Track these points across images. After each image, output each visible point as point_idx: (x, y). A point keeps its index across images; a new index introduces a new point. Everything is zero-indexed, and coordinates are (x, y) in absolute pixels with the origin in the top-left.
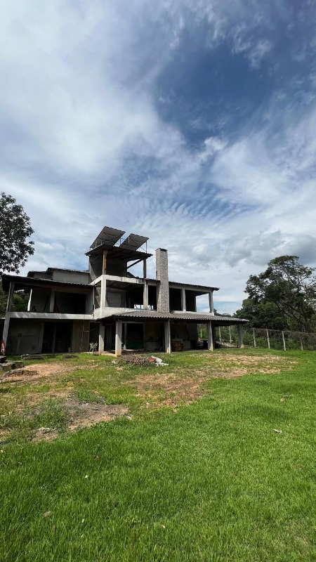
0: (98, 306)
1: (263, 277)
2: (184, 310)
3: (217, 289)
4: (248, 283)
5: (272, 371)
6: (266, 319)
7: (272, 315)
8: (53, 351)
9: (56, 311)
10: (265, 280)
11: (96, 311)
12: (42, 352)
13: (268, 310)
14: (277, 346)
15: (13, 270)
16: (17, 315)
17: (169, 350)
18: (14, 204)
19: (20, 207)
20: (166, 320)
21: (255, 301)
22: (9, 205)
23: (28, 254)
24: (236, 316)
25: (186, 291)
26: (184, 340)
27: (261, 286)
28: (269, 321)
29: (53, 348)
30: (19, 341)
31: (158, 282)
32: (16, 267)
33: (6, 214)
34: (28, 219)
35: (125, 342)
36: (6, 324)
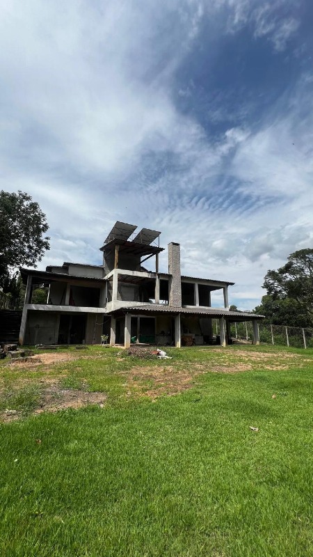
0: (110, 300)
1: (282, 271)
2: (198, 305)
3: (232, 284)
4: (266, 278)
5: (279, 368)
6: (287, 316)
7: (294, 312)
8: (69, 342)
9: (71, 304)
10: (284, 275)
11: (108, 305)
12: (59, 344)
13: (290, 306)
14: (296, 344)
15: (31, 264)
16: (34, 307)
17: (179, 344)
18: (30, 202)
19: (36, 204)
20: (176, 314)
21: (275, 297)
22: (26, 203)
23: (44, 249)
24: (255, 313)
25: (199, 285)
26: (196, 335)
27: (280, 281)
28: (290, 318)
29: (69, 339)
30: (37, 332)
31: (170, 276)
32: (34, 262)
33: (23, 211)
34: (43, 216)
35: (138, 335)
36: (24, 315)
